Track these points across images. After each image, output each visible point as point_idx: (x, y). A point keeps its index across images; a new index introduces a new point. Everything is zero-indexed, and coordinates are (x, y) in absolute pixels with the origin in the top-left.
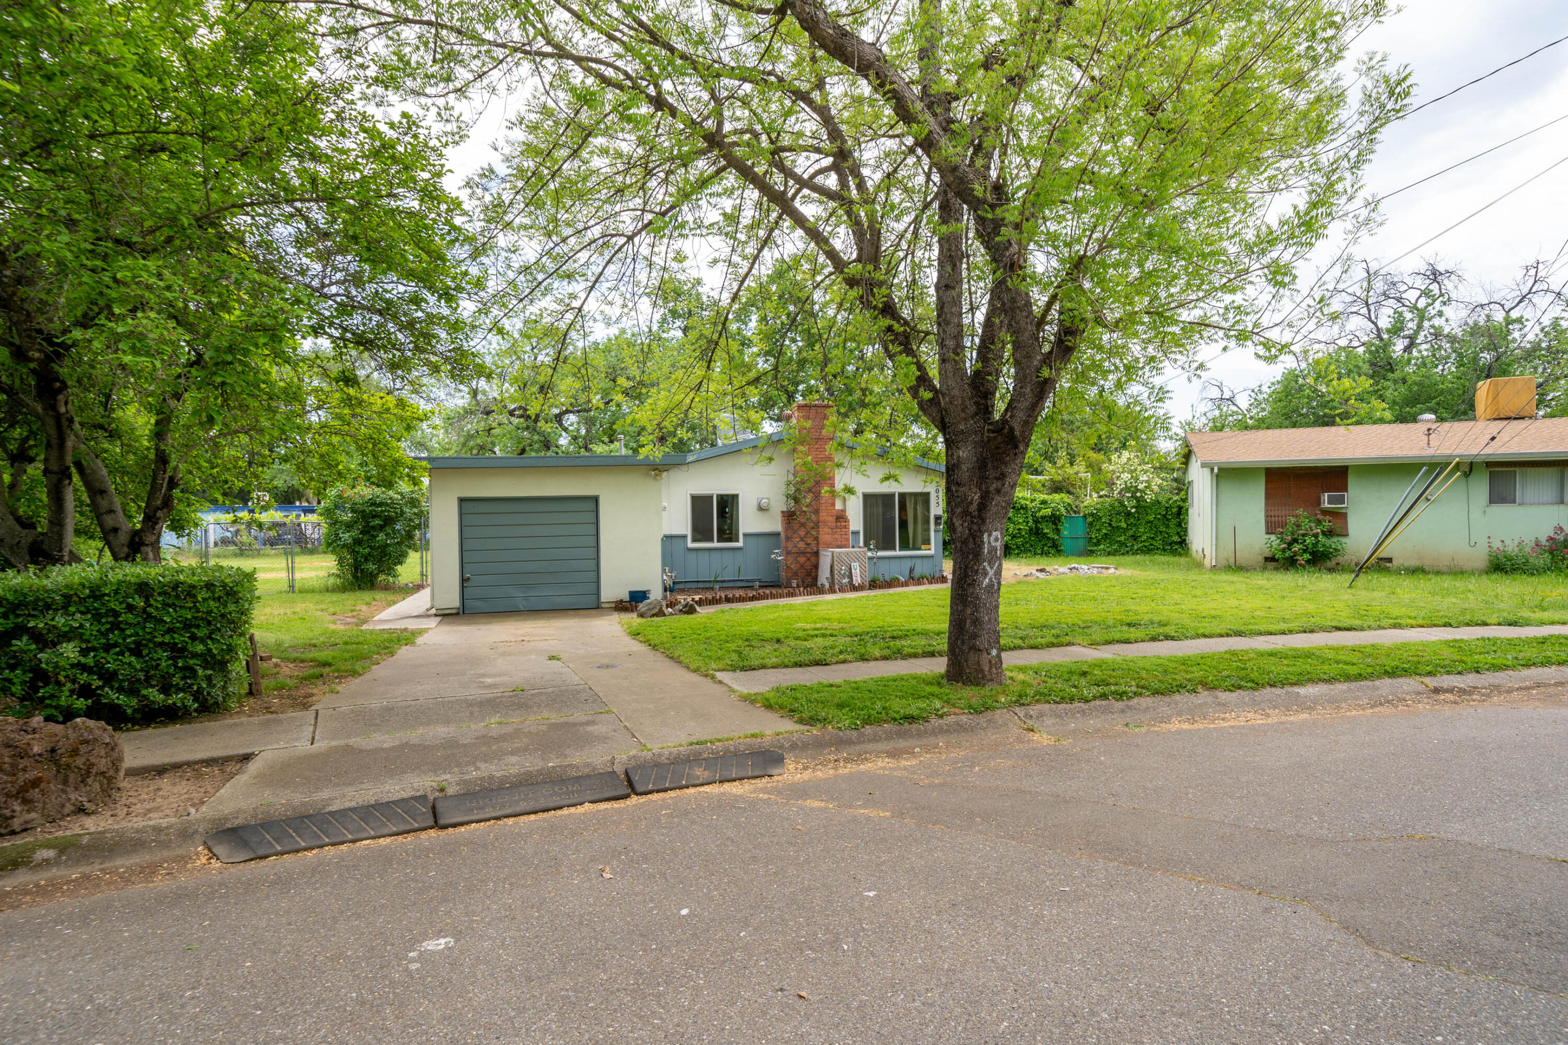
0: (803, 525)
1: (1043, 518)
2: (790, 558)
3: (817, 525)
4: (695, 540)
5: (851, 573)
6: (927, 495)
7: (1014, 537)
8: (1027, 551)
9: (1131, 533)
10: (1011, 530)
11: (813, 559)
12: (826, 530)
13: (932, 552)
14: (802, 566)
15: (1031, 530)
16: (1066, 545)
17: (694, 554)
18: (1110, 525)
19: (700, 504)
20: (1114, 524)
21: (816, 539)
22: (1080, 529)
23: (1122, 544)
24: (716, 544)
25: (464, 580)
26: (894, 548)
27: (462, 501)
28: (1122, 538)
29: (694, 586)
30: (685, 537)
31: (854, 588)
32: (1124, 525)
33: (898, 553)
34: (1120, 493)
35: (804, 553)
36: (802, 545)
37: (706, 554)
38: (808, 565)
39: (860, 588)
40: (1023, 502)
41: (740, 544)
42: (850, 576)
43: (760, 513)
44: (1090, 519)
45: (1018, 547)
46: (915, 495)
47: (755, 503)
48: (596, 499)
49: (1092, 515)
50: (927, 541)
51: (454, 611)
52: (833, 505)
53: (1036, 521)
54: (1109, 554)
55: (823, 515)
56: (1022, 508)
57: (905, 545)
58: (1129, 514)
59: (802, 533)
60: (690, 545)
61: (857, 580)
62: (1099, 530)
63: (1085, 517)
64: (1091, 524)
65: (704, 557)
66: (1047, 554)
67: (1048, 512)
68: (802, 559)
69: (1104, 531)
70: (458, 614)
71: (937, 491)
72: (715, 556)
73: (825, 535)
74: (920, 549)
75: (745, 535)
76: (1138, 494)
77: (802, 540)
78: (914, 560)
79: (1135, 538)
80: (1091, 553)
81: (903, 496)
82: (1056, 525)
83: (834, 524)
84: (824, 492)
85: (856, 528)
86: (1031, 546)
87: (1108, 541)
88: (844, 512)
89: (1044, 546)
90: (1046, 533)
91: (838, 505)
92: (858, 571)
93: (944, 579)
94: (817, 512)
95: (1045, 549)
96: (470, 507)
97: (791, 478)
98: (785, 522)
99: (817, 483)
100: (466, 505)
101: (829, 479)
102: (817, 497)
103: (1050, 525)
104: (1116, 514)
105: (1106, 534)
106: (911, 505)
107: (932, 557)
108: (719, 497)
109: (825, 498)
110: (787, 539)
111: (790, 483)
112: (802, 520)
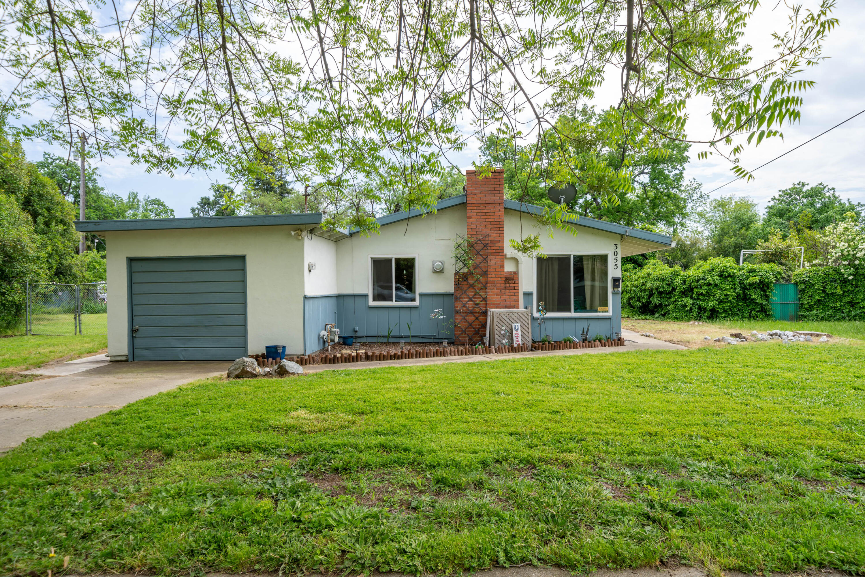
0: (472, 286)
1: (750, 285)
2: (459, 318)
3: (485, 287)
4: (375, 299)
5: (512, 333)
6: (604, 258)
8: (733, 315)
9: (847, 299)
10: (718, 296)
11: (481, 318)
12: (495, 291)
13: (610, 314)
14: (470, 325)
15: (738, 296)
16: (775, 310)
17: (374, 311)
18: (824, 291)
19: (381, 266)
20: (828, 291)
21: (485, 299)
22: (791, 294)
23: (836, 310)
24: (394, 303)
25: (133, 332)
26: (569, 310)
27: (131, 261)
28: (838, 305)
29: (375, 340)
30: (366, 296)
31: (513, 349)
32: (839, 291)
33: (573, 314)
34: (835, 261)
35: (472, 313)
36: (470, 305)
37: (385, 312)
38: (477, 325)
39: (521, 349)
40: (730, 271)
41: (416, 303)
42: (511, 337)
43: (435, 275)
44: (802, 286)
45: (725, 311)
46: (594, 258)
47: (431, 266)
48: (242, 258)
49: (804, 282)
50: (604, 303)
51: (124, 358)
52: (502, 267)
53: (744, 288)
54: (822, 319)
55: (492, 277)
56: (729, 276)
57: (581, 306)
58: (845, 281)
59: (471, 293)
60: (371, 303)
61: (518, 341)
62: (811, 297)
63: (796, 284)
64: (803, 291)
65: (383, 314)
66: (755, 318)
67: (757, 279)
68: (471, 319)
69: (817, 297)
70: (127, 361)
71: (616, 253)
72: (394, 314)
73: (493, 295)
74: (596, 311)
75: (421, 295)
76: (857, 262)
77: (471, 300)
78: (590, 322)
79: (852, 304)
80: (801, 318)
81: (579, 259)
82: (764, 291)
83: (503, 286)
84: (491, 255)
85: (528, 290)
86: (739, 310)
87: (821, 307)
88: (514, 273)
89: (751, 310)
90: (754, 299)
91: (509, 268)
92: (519, 331)
93: (620, 342)
94: (485, 274)
95: (753, 313)
96: (136, 266)
97: (459, 241)
98: (457, 283)
99: (486, 246)
100: (134, 264)
101: (499, 242)
102: (485, 260)
103: (759, 291)
104: (831, 282)
105: (819, 300)
106: (587, 267)
107: (609, 319)
108: (398, 260)
109: (493, 261)
110: (457, 299)
111: (458, 246)
112: (471, 282)
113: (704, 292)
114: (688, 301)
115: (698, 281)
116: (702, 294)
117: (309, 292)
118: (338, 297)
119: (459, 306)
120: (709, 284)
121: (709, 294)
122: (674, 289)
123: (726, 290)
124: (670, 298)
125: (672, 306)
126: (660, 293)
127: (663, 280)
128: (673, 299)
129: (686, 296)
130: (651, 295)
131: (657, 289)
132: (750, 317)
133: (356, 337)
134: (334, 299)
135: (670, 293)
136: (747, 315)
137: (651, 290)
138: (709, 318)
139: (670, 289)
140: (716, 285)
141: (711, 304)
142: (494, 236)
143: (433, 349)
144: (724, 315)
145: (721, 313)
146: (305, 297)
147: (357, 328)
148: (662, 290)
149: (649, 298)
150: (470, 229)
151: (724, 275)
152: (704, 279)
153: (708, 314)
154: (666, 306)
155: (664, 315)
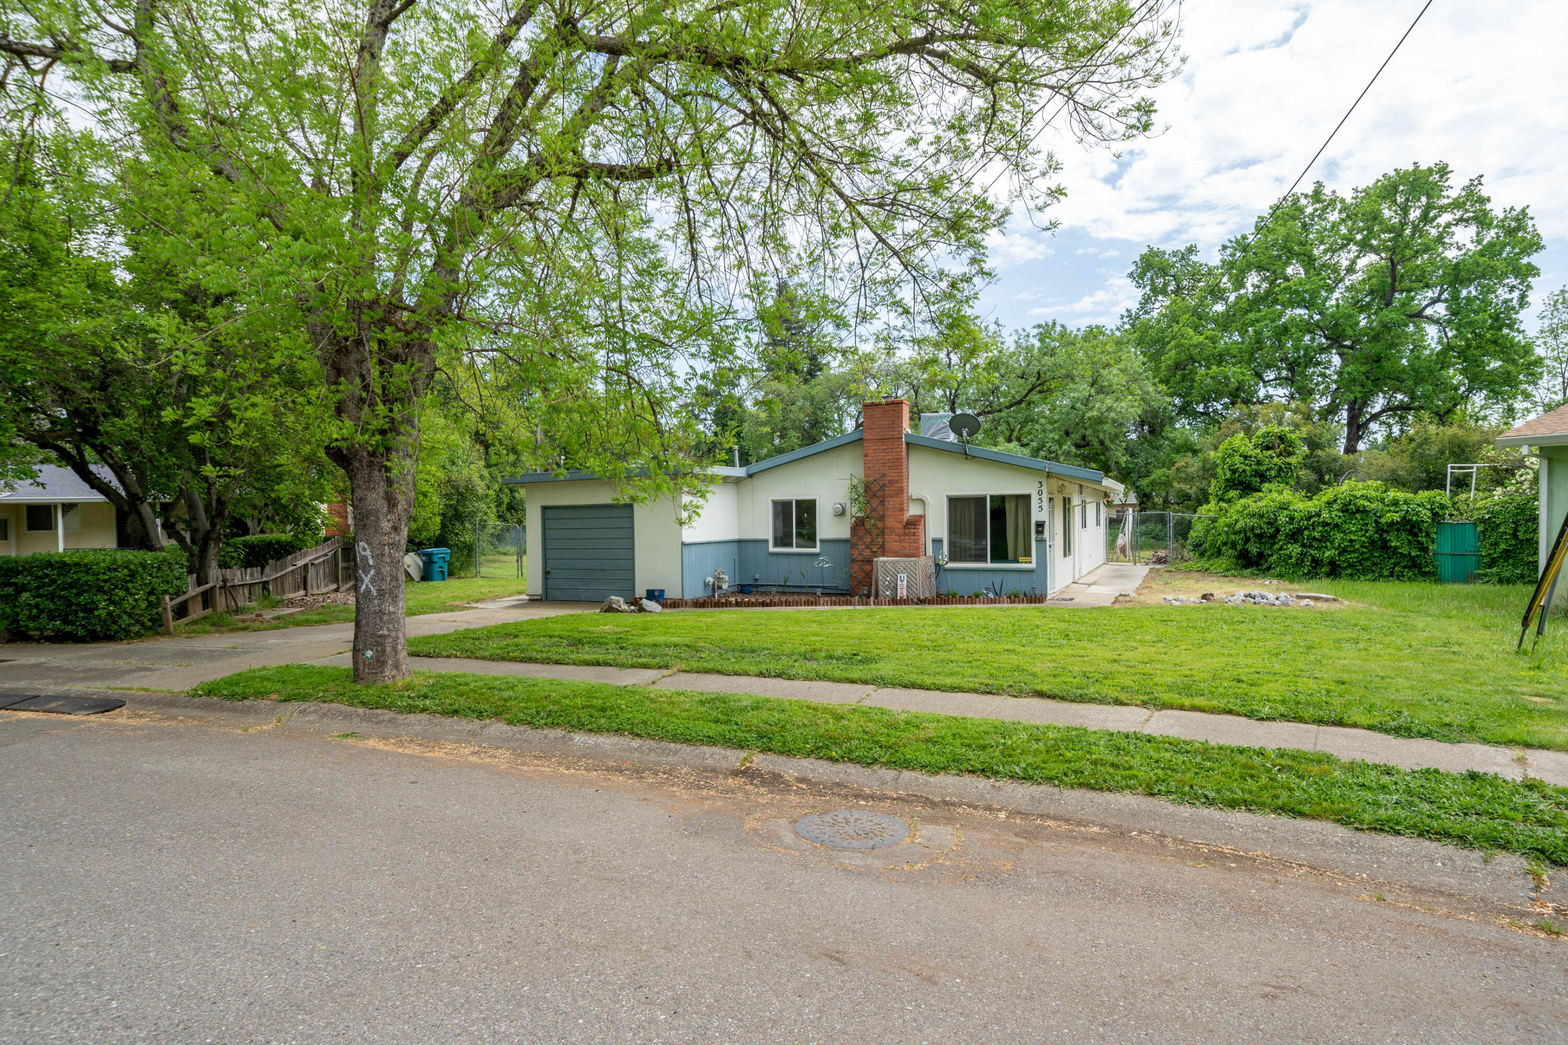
0: (868, 532)
1: (1391, 524)
2: (856, 567)
3: (882, 532)
4: (776, 545)
5: (896, 585)
6: (1027, 498)
7: (1343, 551)
8: (1365, 572)
10: (1338, 542)
12: (893, 536)
13: (1033, 565)
14: (867, 575)
15: (1373, 542)
16: (1446, 565)
17: (775, 558)
18: (1515, 536)
19: (782, 509)
20: (1521, 536)
21: (882, 546)
22: (1469, 541)
24: (795, 550)
25: (546, 573)
26: (984, 560)
27: (544, 509)
30: (766, 541)
31: (895, 601)
33: (989, 565)
36: (868, 552)
37: (784, 559)
39: (905, 602)
40: (1361, 503)
41: (817, 550)
42: (895, 589)
43: (836, 520)
44: (1480, 528)
45: (1351, 566)
46: (1016, 498)
47: (830, 509)
48: (629, 507)
49: (1483, 521)
50: (1028, 553)
51: (539, 598)
52: (905, 509)
53: (1380, 530)
55: (890, 522)
56: (1358, 511)
57: (1000, 554)
59: (868, 540)
60: (772, 549)
61: (902, 592)
62: (1496, 544)
63: (1471, 524)
64: (1482, 535)
65: (782, 561)
66: (1400, 577)
67: (1396, 517)
68: (867, 568)
69: (1504, 546)
70: (541, 600)
71: (1040, 493)
72: (793, 561)
73: (891, 542)
74: (1018, 562)
75: (822, 541)
77: (867, 547)
78: (1010, 574)
81: (997, 500)
82: (1415, 535)
83: (902, 531)
84: (891, 496)
85: (938, 535)
86: (1375, 564)
87: (1511, 561)
88: (921, 516)
89: (1395, 565)
90: (1396, 548)
91: (913, 510)
92: (905, 583)
93: (1036, 598)
94: (882, 518)
95: (1397, 569)
96: (549, 513)
97: (855, 482)
98: (854, 529)
99: (883, 487)
100: (547, 511)
101: (897, 482)
102: (882, 502)
103: (1404, 535)
104: (1527, 521)
105: (1506, 551)
106: (1010, 507)
107: (1032, 571)
108: (797, 501)
109: (891, 504)
110: (853, 546)
111: (854, 487)
112: (868, 526)
113: (1317, 535)
114: (1295, 549)
115: (1311, 517)
116: (1314, 539)
117: (686, 539)
118: (739, 542)
119: (856, 553)
120: (1326, 524)
121: (1324, 538)
122: (1278, 530)
123: (1350, 532)
124: (1275, 543)
125: (1275, 557)
126: (1260, 536)
127: (1261, 516)
128: (1277, 546)
129: (1296, 542)
130: (1247, 540)
131: (1252, 529)
132: (1392, 574)
133: (757, 586)
134: (735, 546)
135: (1273, 536)
136: (1386, 573)
137: (1243, 530)
138: (1328, 575)
139: (1271, 531)
140: (1337, 525)
141: (1327, 554)
142: (892, 475)
143: (804, 598)
144: (1349, 571)
145: (1345, 568)
146: (683, 544)
147: (757, 576)
148: (1258, 531)
149: (1245, 543)
150: (867, 468)
151: (1350, 510)
152: (1318, 515)
153: (1326, 569)
154: (1270, 556)
155: (1269, 568)
